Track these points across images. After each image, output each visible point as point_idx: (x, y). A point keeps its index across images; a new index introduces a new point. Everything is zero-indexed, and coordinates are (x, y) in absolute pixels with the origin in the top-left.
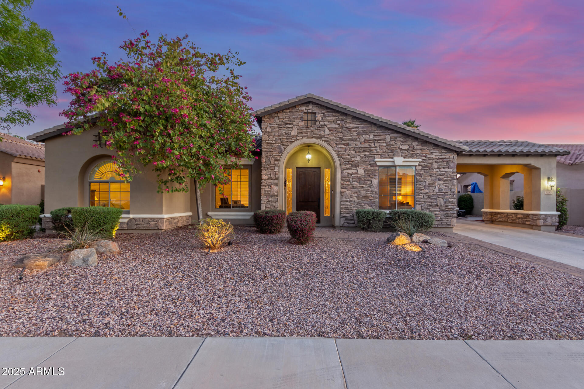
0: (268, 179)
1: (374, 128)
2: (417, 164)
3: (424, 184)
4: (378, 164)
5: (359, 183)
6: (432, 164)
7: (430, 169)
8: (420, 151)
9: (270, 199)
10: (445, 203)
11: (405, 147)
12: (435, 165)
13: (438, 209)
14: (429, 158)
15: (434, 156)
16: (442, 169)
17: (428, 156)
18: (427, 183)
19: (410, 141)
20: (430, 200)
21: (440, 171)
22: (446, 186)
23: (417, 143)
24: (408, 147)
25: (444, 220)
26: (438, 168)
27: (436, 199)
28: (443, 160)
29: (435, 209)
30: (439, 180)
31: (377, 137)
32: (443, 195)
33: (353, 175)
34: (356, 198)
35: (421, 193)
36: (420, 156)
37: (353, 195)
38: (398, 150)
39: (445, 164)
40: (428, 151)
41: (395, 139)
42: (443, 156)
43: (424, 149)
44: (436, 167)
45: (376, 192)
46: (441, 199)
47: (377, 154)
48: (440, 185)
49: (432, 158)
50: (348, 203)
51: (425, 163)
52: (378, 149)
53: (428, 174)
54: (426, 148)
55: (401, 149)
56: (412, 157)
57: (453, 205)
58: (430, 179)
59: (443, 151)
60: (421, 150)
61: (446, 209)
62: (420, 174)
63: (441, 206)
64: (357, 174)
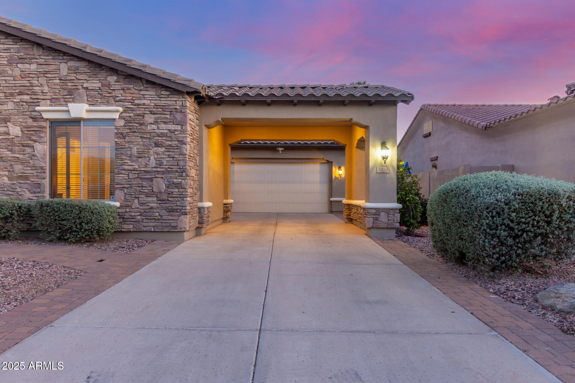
1: (36, 51)
2: (116, 116)
3: (129, 153)
4: (45, 116)
6: (143, 116)
7: (141, 124)
8: (122, 92)
10: (168, 187)
11: (95, 84)
12: (149, 118)
13: (155, 199)
14: (139, 105)
15: (146, 102)
16: (163, 126)
17: (136, 102)
18: (135, 150)
19: (102, 75)
20: (140, 181)
21: (158, 128)
22: (169, 156)
23: (115, 78)
24: (99, 85)
25: (164, 217)
26: (156, 123)
27: (151, 180)
28: (163, 107)
29: (150, 199)
30: (157, 145)
31: (44, 66)
32: (163, 173)
34: (6, 178)
35: (124, 170)
36: (120, 101)
37: (2, 172)
38: (82, 91)
39: (168, 116)
40: (137, 92)
41: (76, 71)
42: (163, 102)
43: (129, 89)
44: (152, 121)
45: (42, 168)
46: (160, 180)
47: (42, 97)
48: (158, 154)
49: (144, 104)
51: (132, 115)
52: (46, 89)
53: (136, 134)
54: (132, 86)
55: (87, 88)
56: (108, 103)
57: (181, 190)
58: (141, 143)
59: (163, 92)
60: (123, 89)
61: (170, 199)
62: (122, 134)
63: (161, 192)
64: (8, 134)
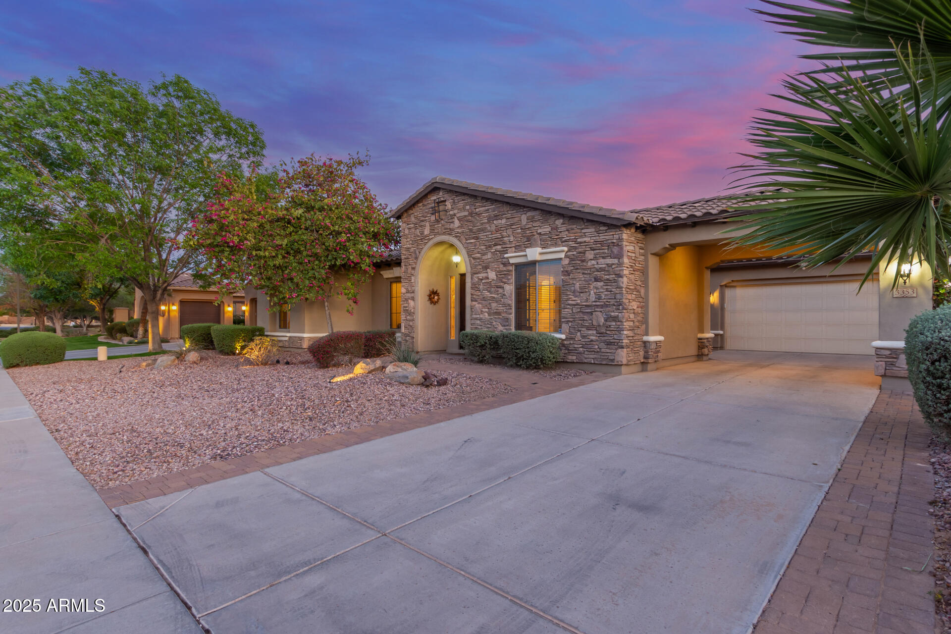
0: (407, 292)
1: (505, 208)
2: (562, 255)
3: (573, 288)
4: (512, 261)
5: (489, 292)
6: (584, 253)
7: (583, 261)
8: (567, 232)
9: (408, 317)
10: (606, 320)
11: (546, 229)
12: (590, 255)
13: (595, 332)
14: (581, 243)
15: (587, 239)
16: (601, 261)
17: (579, 240)
18: (577, 286)
19: (552, 219)
20: (582, 315)
21: (597, 263)
22: (607, 290)
23: (561, 221)
24: (549, 229)
25: (603, 350)
26: (595, 258)
27: (591, 313)
28: (602, 243)
29: (590, 332)
30: (597, 280)
31: (510, 220)
32: (602, 306)
33: (483, 281)
34: (486, 314)
35: (569, 305)
36: (566, 241)
37: (484, 310)
38: (537, 236)
39: (606, 251)
40: (579, 231)
41: (531, 219)
42: (602, 237)
43: (572, 229)
44: (591, 257)
45: (509, 305)
46: (599, 313)
47: (509, 246)
48: (597, 288)
49: (585, 242)
50: (478, 322)
51: (575, 253)
52: (512, 238)
53: (579, 271)
54: (575, 226)
55: (540, 234)
56: (556, 245)
57: (618, 323)
58: (583, 279)
59: (602, 228)
60: (568, 230)
61: (608, 332)
62: (567, 271)
63: (599, 326)
64: (487, 278)
